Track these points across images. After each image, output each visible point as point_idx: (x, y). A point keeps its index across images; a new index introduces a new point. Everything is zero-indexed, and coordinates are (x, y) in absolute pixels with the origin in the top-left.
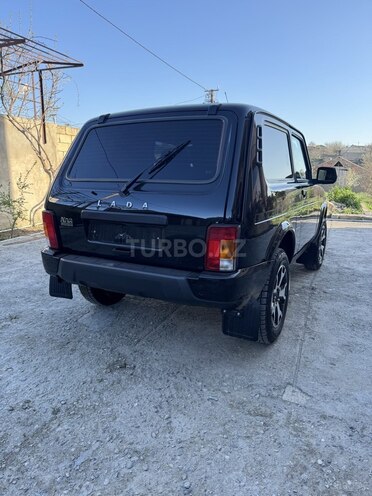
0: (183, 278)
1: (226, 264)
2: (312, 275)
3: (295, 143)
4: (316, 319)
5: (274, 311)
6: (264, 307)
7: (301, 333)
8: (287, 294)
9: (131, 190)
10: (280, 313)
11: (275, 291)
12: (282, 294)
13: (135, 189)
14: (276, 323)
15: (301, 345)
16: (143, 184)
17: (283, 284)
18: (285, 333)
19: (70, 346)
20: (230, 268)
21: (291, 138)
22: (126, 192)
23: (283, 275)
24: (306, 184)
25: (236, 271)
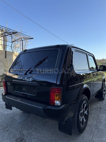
0: (41, 108)
1: (57, 103)
2: (101, 102)
3: (90, 58)
4: (101, 122)
5: (81, 120)
6: (76, 119)
7: (94, 129)
8: (88, 112)
9: (28, 73)
10: (85, 120)
11: (82, 112)
12: (86, 112)
13: (30, 73)
14: (83, 124)
15: (93, 135)
16: (32, 71)
17: (86, 109)
18: (87, 128)
19: (7, 129)
20: (59, 105)
21: (88, 56)
22: (26, 74)
23: (85, 105)
24: (96, 71)
25: (62, 106)
